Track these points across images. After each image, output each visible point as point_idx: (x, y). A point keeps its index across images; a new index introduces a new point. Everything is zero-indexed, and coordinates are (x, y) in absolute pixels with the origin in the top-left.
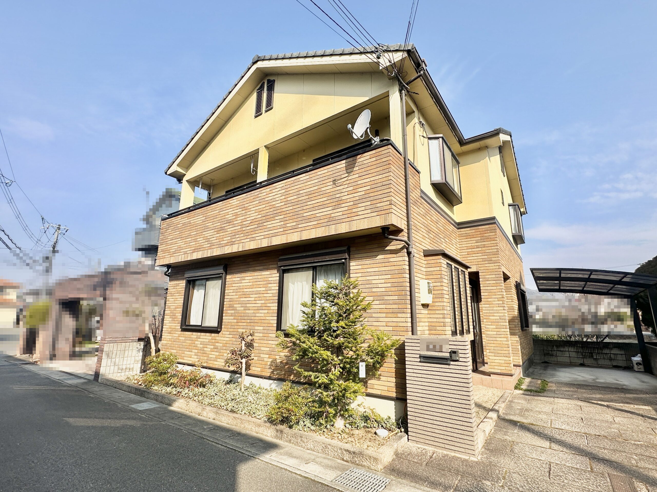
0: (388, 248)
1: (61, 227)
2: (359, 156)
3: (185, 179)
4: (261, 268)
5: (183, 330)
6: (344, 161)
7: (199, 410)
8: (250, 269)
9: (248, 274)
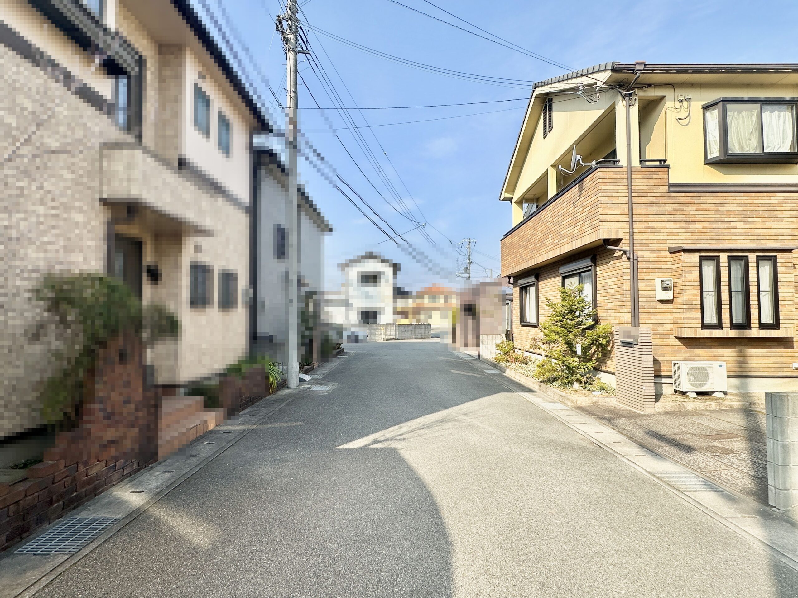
0: (615, 255)
1: (471, 240)
2: (584, 180)
3: (514, 201)
4: (554, 275)
5: (523, 326)
6: (577, 185)
7: (514, 375)
8: (550, 276)
9: (549, 280)
